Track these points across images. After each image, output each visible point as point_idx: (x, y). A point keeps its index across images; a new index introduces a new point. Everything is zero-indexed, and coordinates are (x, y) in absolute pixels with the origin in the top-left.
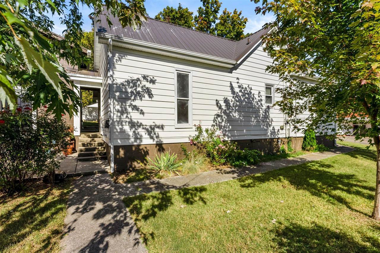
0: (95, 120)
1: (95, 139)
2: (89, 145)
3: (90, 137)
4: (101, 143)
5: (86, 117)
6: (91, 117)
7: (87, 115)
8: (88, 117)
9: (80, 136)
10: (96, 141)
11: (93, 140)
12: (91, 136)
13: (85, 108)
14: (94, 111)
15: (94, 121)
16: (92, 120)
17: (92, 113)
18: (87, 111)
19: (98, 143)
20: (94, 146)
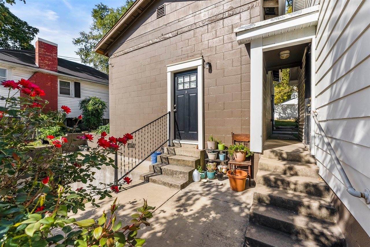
0: (290, 118)
1: (298, 168)
2: (279, 183)
3: (284, 159)
4: (315, 186)
5: (279, 115)
6: (285, 115)
7: (280, 113)
8: (281, 115)
9: (262, 153)
10: (299, 173)
11: (291, 169)
12: (285, 156)
13: (279, 106)
14: (289, 108)
15: (288, 120)
16: (286, 119)
17: (286, 110)
18: (280, 108)
19: (307, 185)
20: (295, 190)
